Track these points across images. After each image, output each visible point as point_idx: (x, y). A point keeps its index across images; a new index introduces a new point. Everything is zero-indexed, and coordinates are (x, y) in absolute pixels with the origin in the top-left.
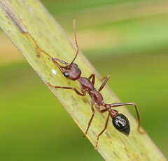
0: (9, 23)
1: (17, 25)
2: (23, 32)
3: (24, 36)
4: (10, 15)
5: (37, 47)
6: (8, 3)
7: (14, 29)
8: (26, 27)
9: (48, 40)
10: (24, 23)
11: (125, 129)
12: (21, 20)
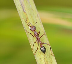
0: (21, 8)
1: (23, 9)
2: (24, 12)
3: (24, 13)
4: (22, 5)
5: (27, 18)
6: (23, 1)
7: (21, 10)
8: (26, 10)
9: (32, 17)
10: (26, 9)
11: (44, 52)
12: (25, 8)
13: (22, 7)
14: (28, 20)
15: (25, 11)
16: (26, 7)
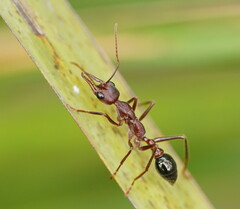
0: (20, 21)
1: (31, 24)
2: (38, 34)
3: (39, 38)
4: (21, 11)
5: (56, 55)
7: (26, 30)
8: (42, 27)
9: (70, 47)
10: (40, 21)
12: (35, 17)
13: (25, 15)
14: (62, 63)
15: (40, 32)
16: (37, 14)
